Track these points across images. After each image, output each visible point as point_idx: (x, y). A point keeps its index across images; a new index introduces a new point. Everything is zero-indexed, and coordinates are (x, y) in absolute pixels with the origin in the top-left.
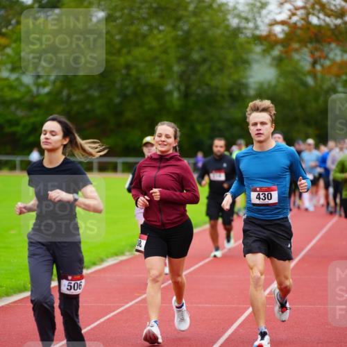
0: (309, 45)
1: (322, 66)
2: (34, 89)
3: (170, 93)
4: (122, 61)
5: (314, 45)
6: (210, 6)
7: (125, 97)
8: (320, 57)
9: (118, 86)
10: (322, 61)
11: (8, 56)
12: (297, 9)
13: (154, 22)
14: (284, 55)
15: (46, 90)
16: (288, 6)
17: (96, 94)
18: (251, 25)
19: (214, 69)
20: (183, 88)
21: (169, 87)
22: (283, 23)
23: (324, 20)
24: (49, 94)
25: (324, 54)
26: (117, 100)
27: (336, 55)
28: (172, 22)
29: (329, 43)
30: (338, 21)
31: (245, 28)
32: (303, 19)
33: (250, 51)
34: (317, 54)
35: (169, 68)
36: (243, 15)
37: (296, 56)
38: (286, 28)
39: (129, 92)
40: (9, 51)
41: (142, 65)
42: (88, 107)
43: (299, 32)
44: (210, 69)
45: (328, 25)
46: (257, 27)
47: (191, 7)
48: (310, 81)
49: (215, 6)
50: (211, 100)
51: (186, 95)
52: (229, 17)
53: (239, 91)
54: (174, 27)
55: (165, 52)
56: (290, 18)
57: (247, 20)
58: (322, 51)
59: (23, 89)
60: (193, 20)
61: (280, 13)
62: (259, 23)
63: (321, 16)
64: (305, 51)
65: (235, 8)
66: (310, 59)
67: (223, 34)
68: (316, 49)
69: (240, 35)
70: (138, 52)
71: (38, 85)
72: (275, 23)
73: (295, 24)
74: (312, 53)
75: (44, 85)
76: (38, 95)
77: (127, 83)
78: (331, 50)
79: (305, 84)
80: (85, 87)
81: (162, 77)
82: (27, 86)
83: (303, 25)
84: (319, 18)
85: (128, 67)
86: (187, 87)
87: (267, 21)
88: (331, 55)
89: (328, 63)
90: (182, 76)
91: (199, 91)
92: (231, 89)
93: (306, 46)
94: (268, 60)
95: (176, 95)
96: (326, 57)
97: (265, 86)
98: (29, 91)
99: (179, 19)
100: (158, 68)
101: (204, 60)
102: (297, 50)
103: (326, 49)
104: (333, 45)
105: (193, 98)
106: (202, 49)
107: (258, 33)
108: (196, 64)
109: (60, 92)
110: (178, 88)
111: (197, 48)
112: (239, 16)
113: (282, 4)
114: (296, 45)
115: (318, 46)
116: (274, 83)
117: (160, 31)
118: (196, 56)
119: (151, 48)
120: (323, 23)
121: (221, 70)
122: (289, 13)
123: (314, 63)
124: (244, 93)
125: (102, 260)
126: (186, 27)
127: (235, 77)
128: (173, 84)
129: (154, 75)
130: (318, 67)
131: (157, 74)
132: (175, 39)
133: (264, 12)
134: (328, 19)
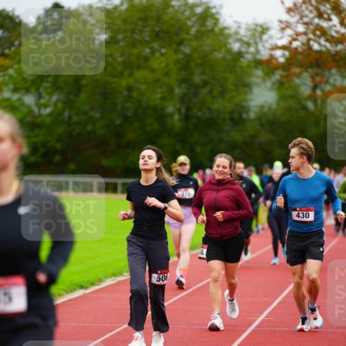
0: (310, 70)
1: (323, 91)
2: (36, 110)
3: (171, 115)
4: (124, 83)
5: (315, 70)
6: (213, 30)
7: (126, 119)
8: (321, 82)
9: (119, 107)
11: (11, 77)
12: (298, 34)
13: (156, 45)
14: (284, 80)
15: (48, 110)
16: (289, 32)
17: (98, 115)
18: (252, 49)
19: (216, 92)
20: (183, 111)
21: (170, 109)
22: (284, 48)
23: (325, 46)
24: (50, 114)
25: (325, 79)
26: (118, 122)
28: (174, 46)
29: (330, 69)
30: (340, 47)
31: (247, 52)
32: (303, 44)
33: (251, 75)
34: (318, 79)
35: (171, 90)
36: (245, 39)
37: (297, 81)
38: (287, 53)
39: (129, 114)
40: (11, 71)
41: (143, 87)
42: (89, 128)
43: (300, 57)
44: (211, 92)
45: (328, 51)
46: (258, 51)
47: (193, 31)
48: (310, 105)
49: (216, 30)
50: (211, 123)
51: (187, 118)
52: (231, 41)
53: (240, 114)
54: (176, 51)
55: (167, 74)
56: (291, 43)
57: (248, 44)
58: (323, 76)
59: (25, 110)
60: (194, 44)
61: (281, 38)
62: (260, 47)
63: (322, 41)
64: (306, 75)
65: (237, 33)
66: (311, 84)
67: (224, 59)
68: (317, 74)
69: (242, 59)
70: (140, 74)
71: (40, 106)
72: (276, 47)
73: (296, 49)
74: (313, 78)
75: (46, 106)
76: (40, 115)
77: (128, 105)
78: (332, 75)
79: (305, 108)
80: (87, 108)
81: (163, 99)
82: (29, 107)
83: (304, 50)
84: (319, 44)
85: (129, 89)
86: (188, 109)
87: (268, 45)
88: (331, 81)
89: (328, 88)
90: (183, 99)
91: (199, 114)
92: (232, 112)
93: (307, 71)
94: (269, 84)
95: (176, 117)
96: (327, 82)
97: (266, 110)
98: (31, 112)
99: (180, 43)
100: (159, 90)
101: (205, 84)
102: (299, 75)
103: (327, 74)
104: (334, 71)
105: (194, 121)
106: (203, 73)
107: (259, 57)
108: (198, 87)
109: (62, 113)
110: (179, 110)
111: (197, 72)
112: (240, 40)
113: (283, 29)
114: (296, 70)
115: (319, 71)
116: (274, 106)
117: (162, 55)
118: (197, 79)
119: (153, 71)
120: (324, 49)
121: (222, 94)
122: (290, 39)
123: (315, 88)
124: (244, 116)
125: (100, 281)
126: (187, 51)
127: (237, 100)
128: (174, 105)
129: (156, 97)
130: (319, 92)
131: (159, 96)
132: (177, 62)
133: (265, 37)
134: (328, 45)
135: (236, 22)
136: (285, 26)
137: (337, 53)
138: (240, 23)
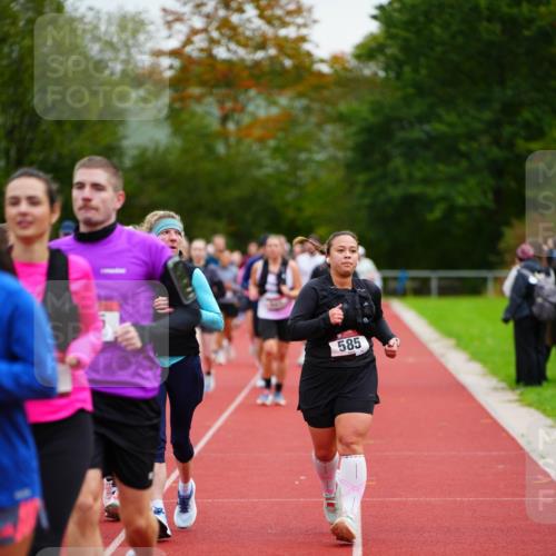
0: (216, 92)
1: (238, 123)
5: (224, 90)
8: (234, 110)
10: (236, 116)
12: (194, 32)
22: (174, 53)
23: (235, 52)
25: (239, 106)
27: (258, 107)
29: (247, 89)
30: (260, 55)
32: (202, 50)
34: (229, 104)
37: (199, 109)
38: (177, 63)
43: (197, 69)
45: (242, 60)
48: (221, 149)
58: (235, 100)
61: (170, 37)
63: (233, 46)
64: (210, 100)
66: (218, 113)
74: (221, 103)
78: (249, 100)
79: (210, 149)
84: (229, 50)
88: (251, 108)
89: (246, 120)
93: (212, 94)
96: (242, 110)
97: (150, 154)
102: (199, 99)
103: (241, 98)
104: (252, 93)
113: (169, 24)
114: (195, 91)
120: (234, 58)
123: (225, 119)
130: (231, 126)
134: (242, 52)
135: (91, 9)
136: (173, 19)
137: (257, 64)
138: (98, 12)
